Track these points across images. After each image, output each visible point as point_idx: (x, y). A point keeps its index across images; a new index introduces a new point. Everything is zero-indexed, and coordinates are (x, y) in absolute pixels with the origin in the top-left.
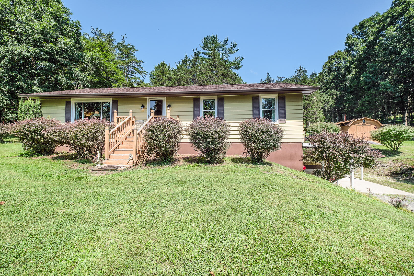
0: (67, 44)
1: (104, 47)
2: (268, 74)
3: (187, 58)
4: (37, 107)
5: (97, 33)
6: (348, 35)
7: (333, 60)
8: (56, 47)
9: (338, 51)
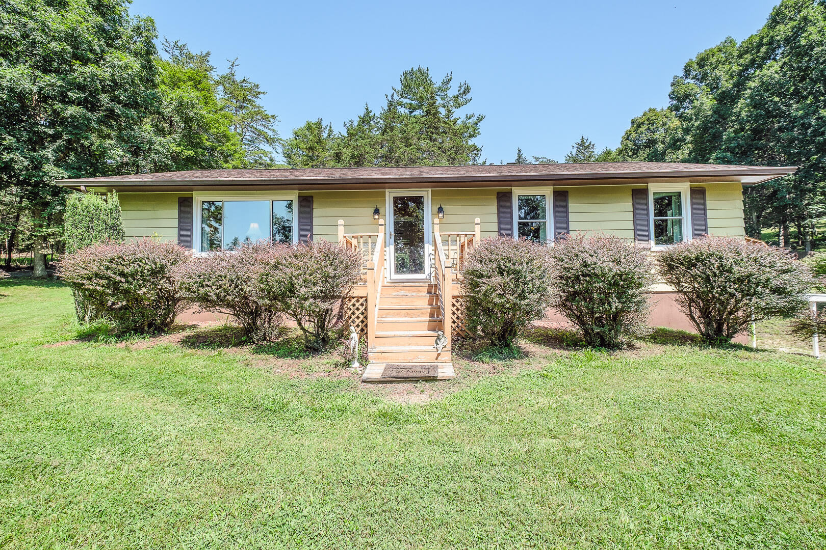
0: (126, 67)
1: (200, 82)
2: (519, 151)
3: (368, 112)
4: (112, 213)
5: (177, 52)
6: (675, 77)
7: (641, 126)
8: (103, 73)
9: (650, 110)
